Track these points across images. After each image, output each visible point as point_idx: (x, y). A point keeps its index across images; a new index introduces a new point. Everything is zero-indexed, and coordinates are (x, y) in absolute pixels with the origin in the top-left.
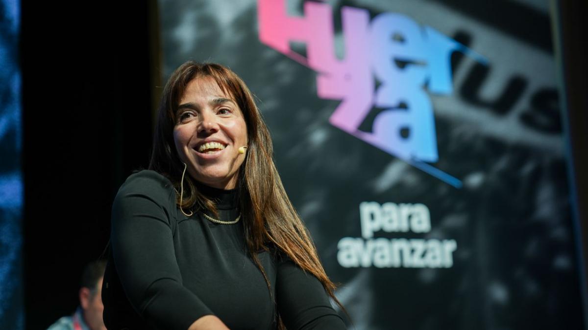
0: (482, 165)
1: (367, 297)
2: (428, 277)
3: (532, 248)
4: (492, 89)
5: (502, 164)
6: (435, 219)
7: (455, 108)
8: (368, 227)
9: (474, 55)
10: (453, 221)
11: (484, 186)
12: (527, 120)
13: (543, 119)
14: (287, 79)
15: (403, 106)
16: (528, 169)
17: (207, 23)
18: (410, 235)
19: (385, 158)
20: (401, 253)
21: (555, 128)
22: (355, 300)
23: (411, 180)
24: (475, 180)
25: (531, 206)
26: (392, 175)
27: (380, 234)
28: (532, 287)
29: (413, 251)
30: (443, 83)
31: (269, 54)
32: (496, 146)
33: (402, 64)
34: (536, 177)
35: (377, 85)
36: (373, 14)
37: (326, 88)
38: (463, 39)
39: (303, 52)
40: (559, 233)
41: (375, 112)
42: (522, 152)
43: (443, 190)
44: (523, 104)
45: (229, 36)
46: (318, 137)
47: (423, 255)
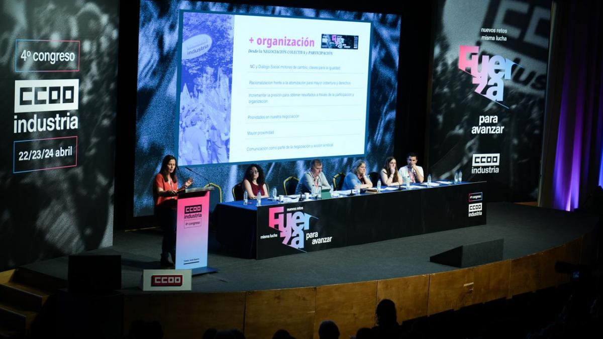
0: (517, 103)
1: (477, 143)
2: (495, 137)
3: (528, 127)
4: (523, 77)
5: (523, 101)
6: (499, 120)
7: (510, 84)
8: (481, 122)
9: (519, 66)
10: (505, 120)
11: (516, 108)
12: (533, 86)
13: (539, 85)
14: (464, 80)
15: (496, 85)
16: (531, 102)
17: (445, 65)
18: (492, 124)
19: (489, 101)
20: (489, 129)
21: (543, 88)
22: (474, 144)
23: (495, 107)
24: (514, 107)
25: (530, 114)
26: (490, 106)
27: (484, 125)
28: (526, 140)
29: (492, 129)
30: (509, 76)
31: (460, 72)
32: (522, 95)
33: (497, 71)
34: (533, 104)
35: (489, 79)
36: (491, 56)
37: (474, 81)
38: (517, 61)
39: (469, 71)
40: (537, 122)
41: (487, 87)
42: (530, 97)
43: (503, 110)
44: (533, 81)
45: (450, 68)
46: (470, 96)
47: (495, 131)
